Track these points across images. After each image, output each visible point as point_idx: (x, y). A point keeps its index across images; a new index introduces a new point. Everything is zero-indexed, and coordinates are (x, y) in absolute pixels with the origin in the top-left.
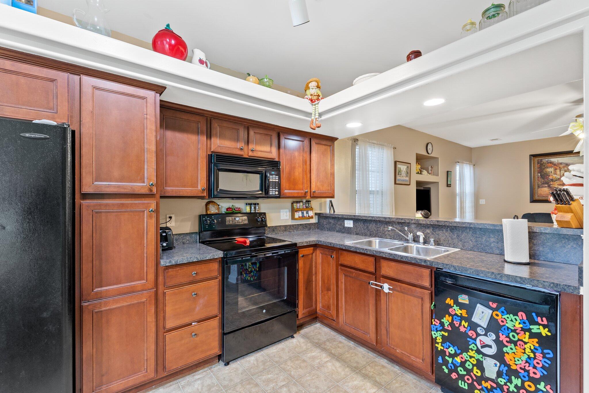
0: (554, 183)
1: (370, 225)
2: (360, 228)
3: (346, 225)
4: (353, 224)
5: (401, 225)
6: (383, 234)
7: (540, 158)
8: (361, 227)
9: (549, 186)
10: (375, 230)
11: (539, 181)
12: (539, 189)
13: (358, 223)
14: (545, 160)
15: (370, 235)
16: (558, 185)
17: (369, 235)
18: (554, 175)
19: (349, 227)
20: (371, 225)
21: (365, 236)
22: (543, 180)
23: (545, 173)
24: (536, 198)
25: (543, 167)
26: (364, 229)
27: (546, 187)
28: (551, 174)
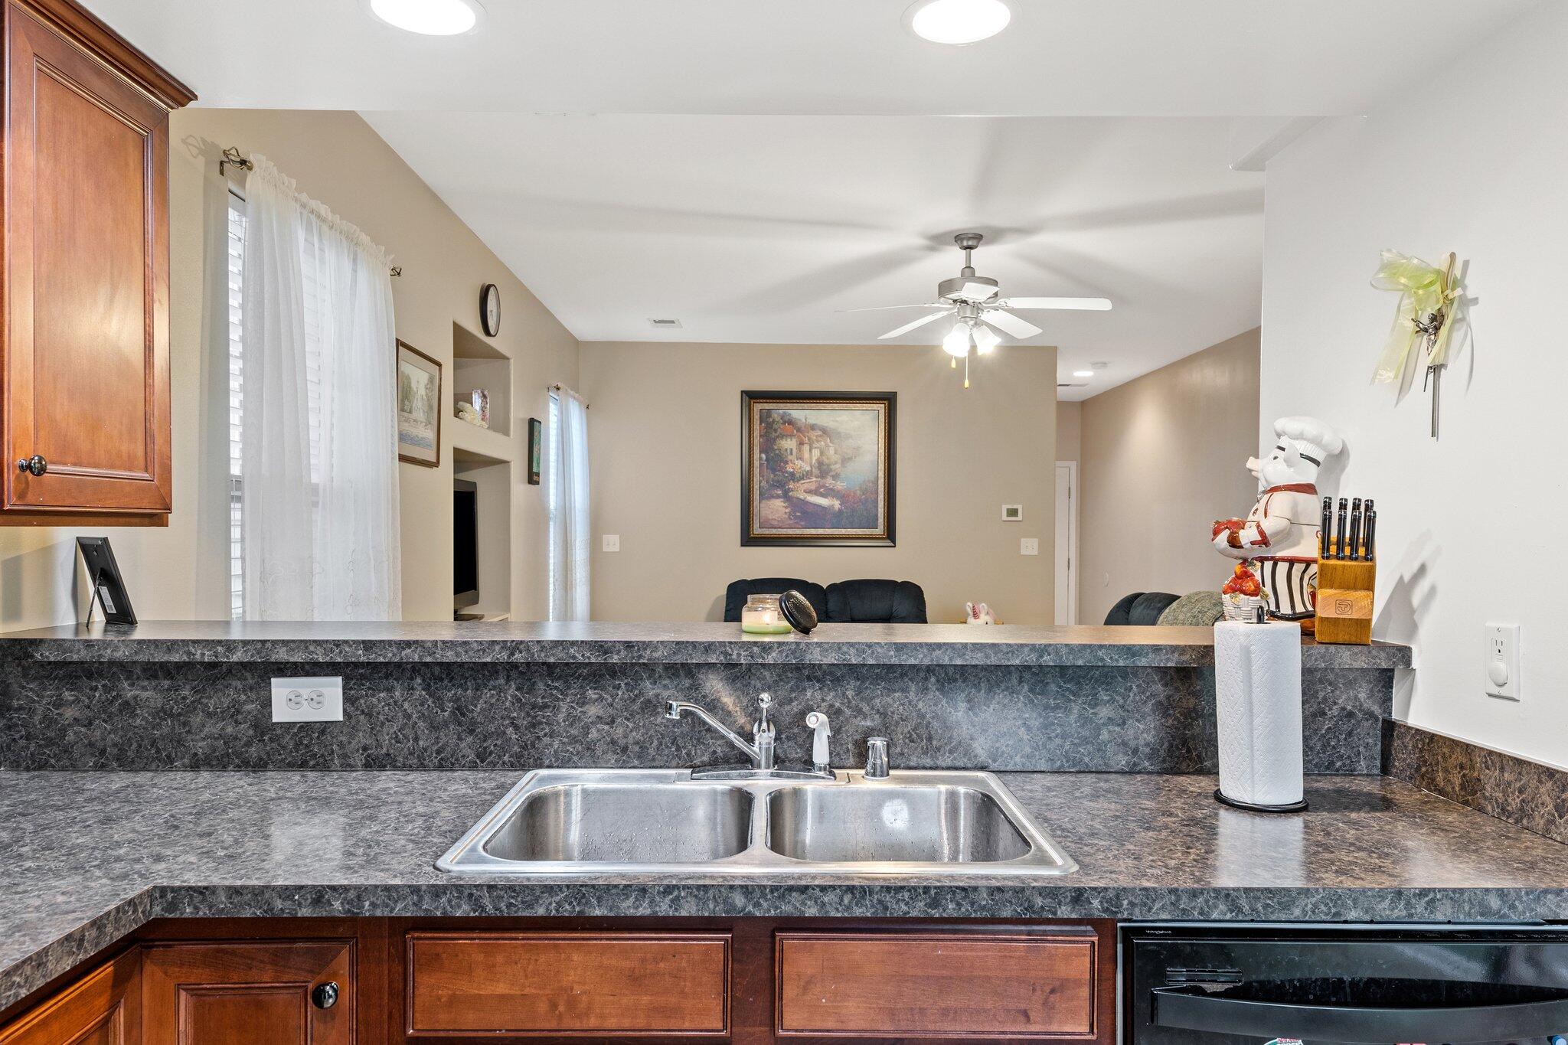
0: (797, 485)
1: (476, 698)
2: (401, 720)
3: (280, 713)
4: (347, 699)
5: (687, 682)
6: (574, 740)
7: (767, 406)
8: (408, 717)
9: (786, 496)
10: (519, 722)
11: (763, 476)
12: (764, 503)
13: (390, 690)
14: (779, 410)
15: (482, 756)
16: (805, 491)
17: (472, 757)
18: (796, 462)
19: (306, 727)
20: (487, 694)
21: (440, 767)
22: (772, 476)
23: (777, 452)
24: (757, 530)
25: (774, 435)
26: (434, 727)
27: (778, 497)
28: (790, 457)
